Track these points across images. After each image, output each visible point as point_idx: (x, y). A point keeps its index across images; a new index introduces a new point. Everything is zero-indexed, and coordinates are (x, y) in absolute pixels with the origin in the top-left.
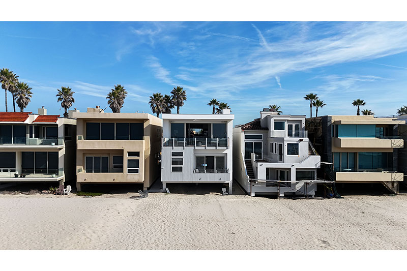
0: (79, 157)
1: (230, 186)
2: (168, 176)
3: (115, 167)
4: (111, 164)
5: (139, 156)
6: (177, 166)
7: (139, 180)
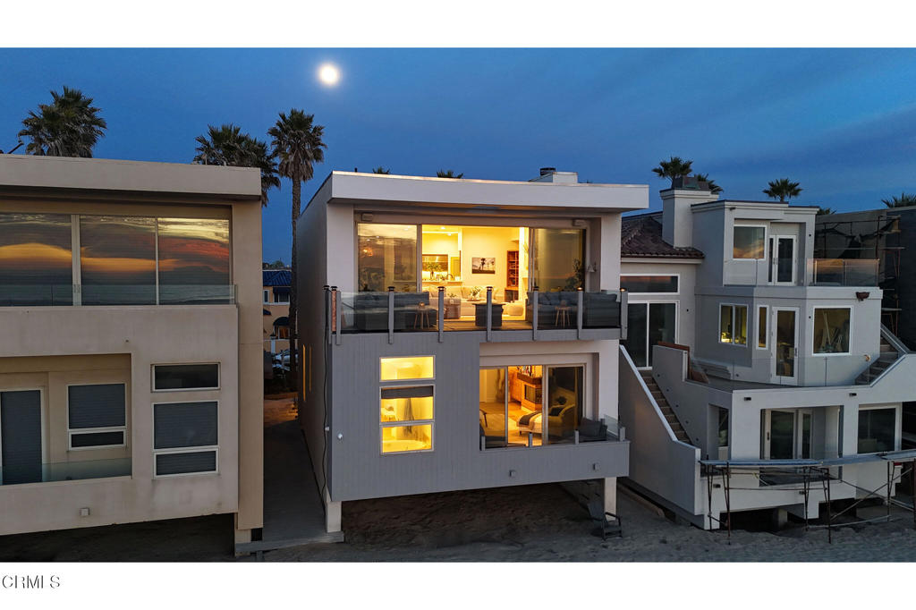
5: (212, 384)
7: (220, 504)
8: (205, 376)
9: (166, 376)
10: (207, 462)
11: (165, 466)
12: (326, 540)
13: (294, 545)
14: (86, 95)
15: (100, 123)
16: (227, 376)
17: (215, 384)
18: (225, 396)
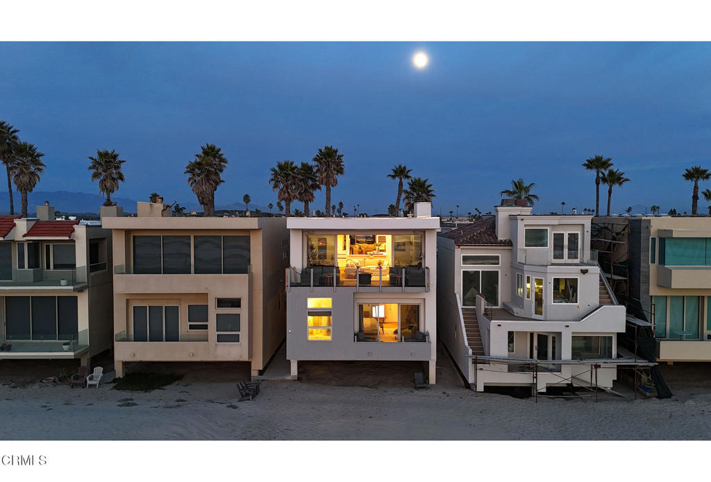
1: (432, 368)
3: (191, 328)
4: (184, 322)
7: (241, 356)
8: (236, 303)
9: (221, 303)
10: (236, 339)
11: (220, 339)
12: (289, 378)
13: (276, 379)
14: (217, 147)
15: (224, 161)
16: (244, 303)
17: (240, 306)
18: (243, 312)
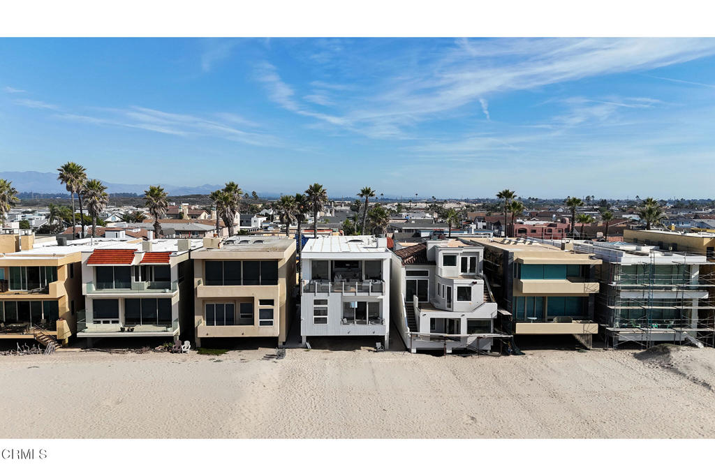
0: (198, 305)
1: (386, 339)
2: (308, 327)
3: (242, 316)
4: (238, 313)
5: (273, 304)
6: (320, 316)
7: (275, 334)
8: (271, 302)
9: (263, 302)
10: (271, 323)
11: (262, 323)
18: (276, 308)
